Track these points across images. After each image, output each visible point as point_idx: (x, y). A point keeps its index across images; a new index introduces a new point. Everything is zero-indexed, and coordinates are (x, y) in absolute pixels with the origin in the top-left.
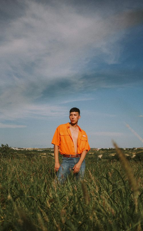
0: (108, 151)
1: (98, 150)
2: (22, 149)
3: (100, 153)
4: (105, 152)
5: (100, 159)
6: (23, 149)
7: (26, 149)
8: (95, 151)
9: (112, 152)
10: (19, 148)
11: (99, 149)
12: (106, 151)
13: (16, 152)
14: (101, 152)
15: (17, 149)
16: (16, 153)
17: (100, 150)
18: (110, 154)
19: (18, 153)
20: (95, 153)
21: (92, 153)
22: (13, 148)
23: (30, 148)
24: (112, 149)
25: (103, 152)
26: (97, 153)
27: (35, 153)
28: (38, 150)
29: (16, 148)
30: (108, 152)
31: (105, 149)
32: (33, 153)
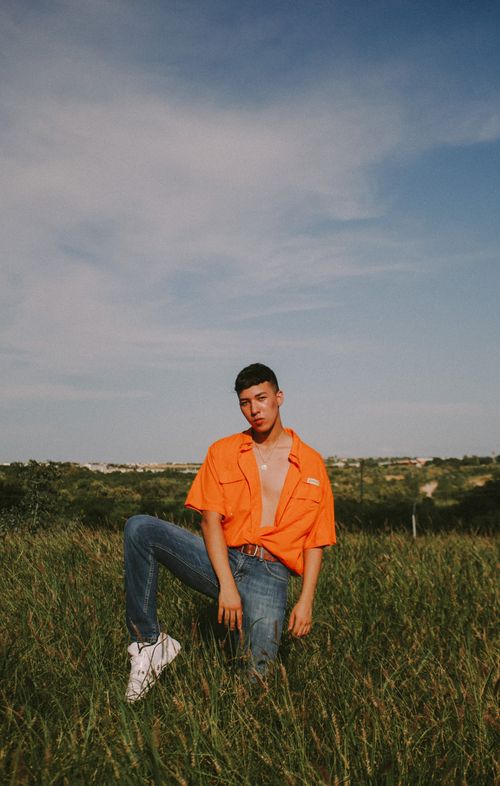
0: (458, 467)
1: (419, 465)
2: (122, 467)
3: (429, 475)
4: (446, 471)
5: (428, 498)
6: (127, 467)
7: (137, 467)
8: (407, 467)
9: (476, 473)
10: (112, 465)
11: (423, 460)
12: (450, 468)
13: (98, 479)
14: (433, 471)
15: (103, 470)
16: (100, 483)
17: (427, 463)
18: (466, 477)
19: (106, 484)
20: (407, 477)
21: (398, 478)
22: (89, 466)
23: (155, 464)
24: (475, 458)
25: (440, 472)
26: (416, 476)
27: (173, 481)
28: (185, 469)
29: (97, 464)
30: (461, 472)
31: (447, 460)
32: (163, 481)
